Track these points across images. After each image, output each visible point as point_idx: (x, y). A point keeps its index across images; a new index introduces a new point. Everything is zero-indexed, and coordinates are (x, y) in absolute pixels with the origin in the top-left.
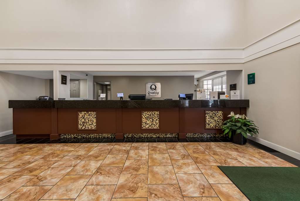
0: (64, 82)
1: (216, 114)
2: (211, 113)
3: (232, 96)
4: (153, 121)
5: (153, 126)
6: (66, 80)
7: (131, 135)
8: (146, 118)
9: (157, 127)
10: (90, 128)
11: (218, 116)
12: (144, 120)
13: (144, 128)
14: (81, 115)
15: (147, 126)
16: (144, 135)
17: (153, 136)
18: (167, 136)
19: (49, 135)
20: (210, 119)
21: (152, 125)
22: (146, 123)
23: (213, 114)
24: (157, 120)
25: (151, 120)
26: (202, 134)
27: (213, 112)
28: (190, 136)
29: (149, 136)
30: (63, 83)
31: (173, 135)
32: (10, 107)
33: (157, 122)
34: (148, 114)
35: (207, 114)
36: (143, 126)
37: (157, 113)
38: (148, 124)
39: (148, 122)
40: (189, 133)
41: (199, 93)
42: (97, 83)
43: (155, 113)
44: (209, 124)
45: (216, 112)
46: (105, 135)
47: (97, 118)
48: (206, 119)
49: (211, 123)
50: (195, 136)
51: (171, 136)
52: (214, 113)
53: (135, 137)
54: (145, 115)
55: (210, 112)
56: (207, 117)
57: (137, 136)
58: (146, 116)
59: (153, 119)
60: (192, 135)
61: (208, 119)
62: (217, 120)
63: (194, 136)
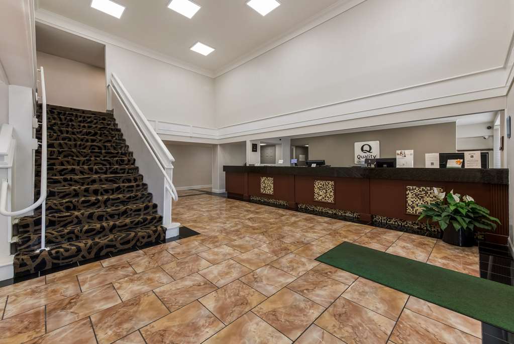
0: (254, 149)
1: (429, 192)
2: (417, 189)
3: (468, 161)
4: (326, 192)
5: (327, 198)
6: (256, 148)
7: (304, 206)
8: (318, 188)
9: (331, 200)
10: (269, 193)
11: (431, 196)
12: (316, 190)
13: (316, 199)
14: (263, 179)
15: (320, 198)
16: (319, 209)
17: (328, 211)
18: (347, 215)
19: (242, 195)
20: (414, 199)
21: (325, 197)
22: (318, 195)
23: (420, 191)
24: (331, 192)
25: (324, 191)
26: (404, 222)
27: (422, 188)
28: (382, 220)
29: (323, 210)
30: (253, 151)
31: (355, 215)
32: (224, 171)
33: (332, 194)
34: (321, 184)
35: (410, 190)
36: (315, 197)
37: (331, 183)
38: (321, 195)
39: (321, 193)
40: (380, 216)
41: (401, 157)
42: (296, 147)
43: (328, 183)
44: (413, 207)
45: (429, 188)
46: (282, 202)
47: (274, 184)
48: (407, 198)
49: (417, 205)
50: (390, 221)
51: (352, 216)
52: (423, 190)
53: (308, 209)
54: (318, 184)
55: (414, 187)
56: (410, 195)
57: (311, 208)
58: (318, 186)
59: (326, 190)
60: (384, 220)
61: (410, 198)
62: (429, 202)
63: (388, 222)
